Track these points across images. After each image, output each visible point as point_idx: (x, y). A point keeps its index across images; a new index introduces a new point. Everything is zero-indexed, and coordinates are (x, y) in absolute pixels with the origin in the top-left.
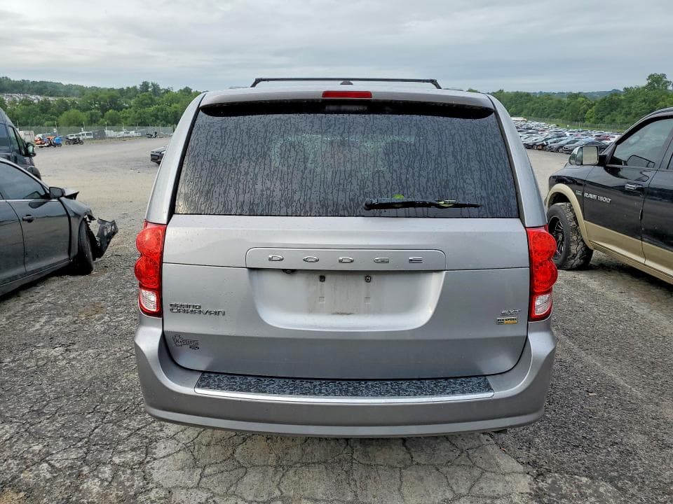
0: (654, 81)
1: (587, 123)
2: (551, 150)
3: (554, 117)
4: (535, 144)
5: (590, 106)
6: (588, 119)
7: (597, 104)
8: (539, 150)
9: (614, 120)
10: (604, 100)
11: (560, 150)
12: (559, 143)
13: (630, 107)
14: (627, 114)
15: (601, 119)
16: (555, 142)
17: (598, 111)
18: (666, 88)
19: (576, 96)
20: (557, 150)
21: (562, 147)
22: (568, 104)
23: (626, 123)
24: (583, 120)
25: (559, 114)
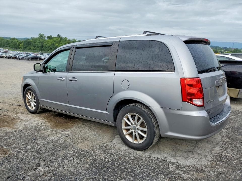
0: (41, 36)
1: (21, 49)
2: (19, 59)
3: (6, 46)
4: (11, 57)
5: (21, 43)
6: (21, 48)
7: (23, 42)
8: (14, 59)
9: (30, 49)
10: (26, 41)
11: (23, 59)
12: (22, 56)
13: (35, 44)
14: (35, 47)
15: (26, 48)
16: (20, 56)
17: (24, 45)
18: (45, 39)
19: (14, 39)
20: (22, 59)
21: (24, 58)
22: (12, 42)
23: (35, 50)
24: (19, 48)
25: (9, 46)
